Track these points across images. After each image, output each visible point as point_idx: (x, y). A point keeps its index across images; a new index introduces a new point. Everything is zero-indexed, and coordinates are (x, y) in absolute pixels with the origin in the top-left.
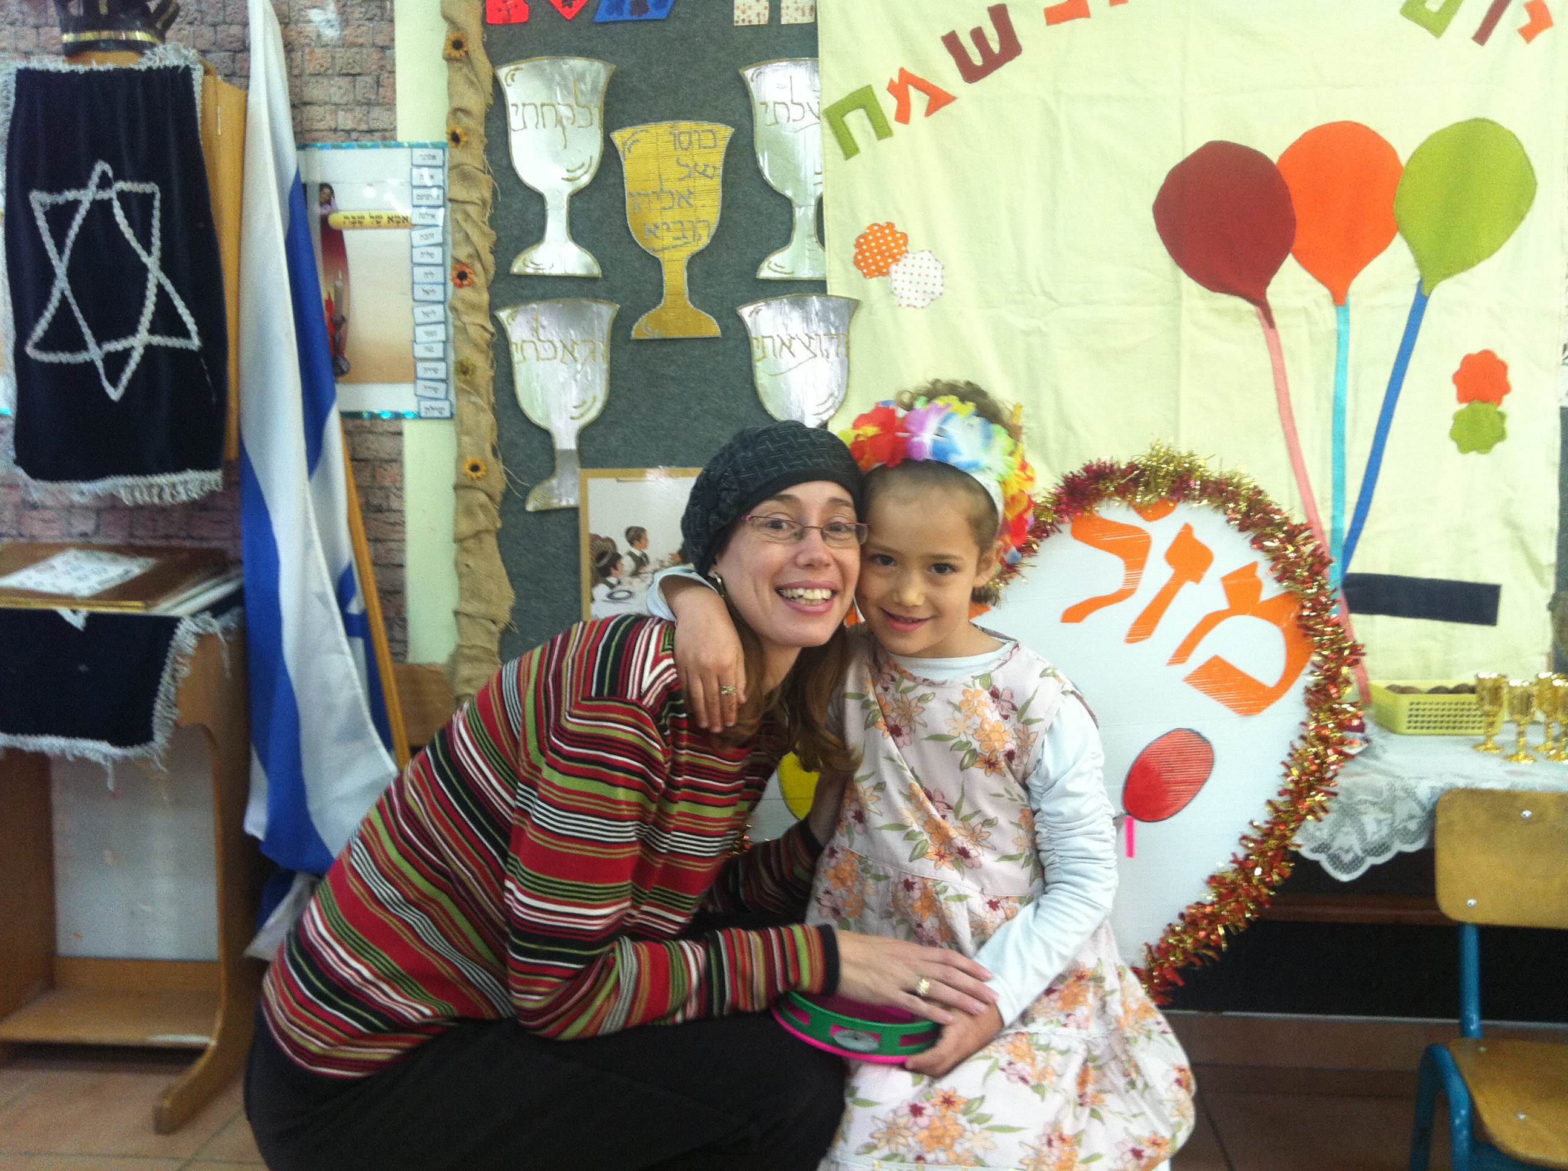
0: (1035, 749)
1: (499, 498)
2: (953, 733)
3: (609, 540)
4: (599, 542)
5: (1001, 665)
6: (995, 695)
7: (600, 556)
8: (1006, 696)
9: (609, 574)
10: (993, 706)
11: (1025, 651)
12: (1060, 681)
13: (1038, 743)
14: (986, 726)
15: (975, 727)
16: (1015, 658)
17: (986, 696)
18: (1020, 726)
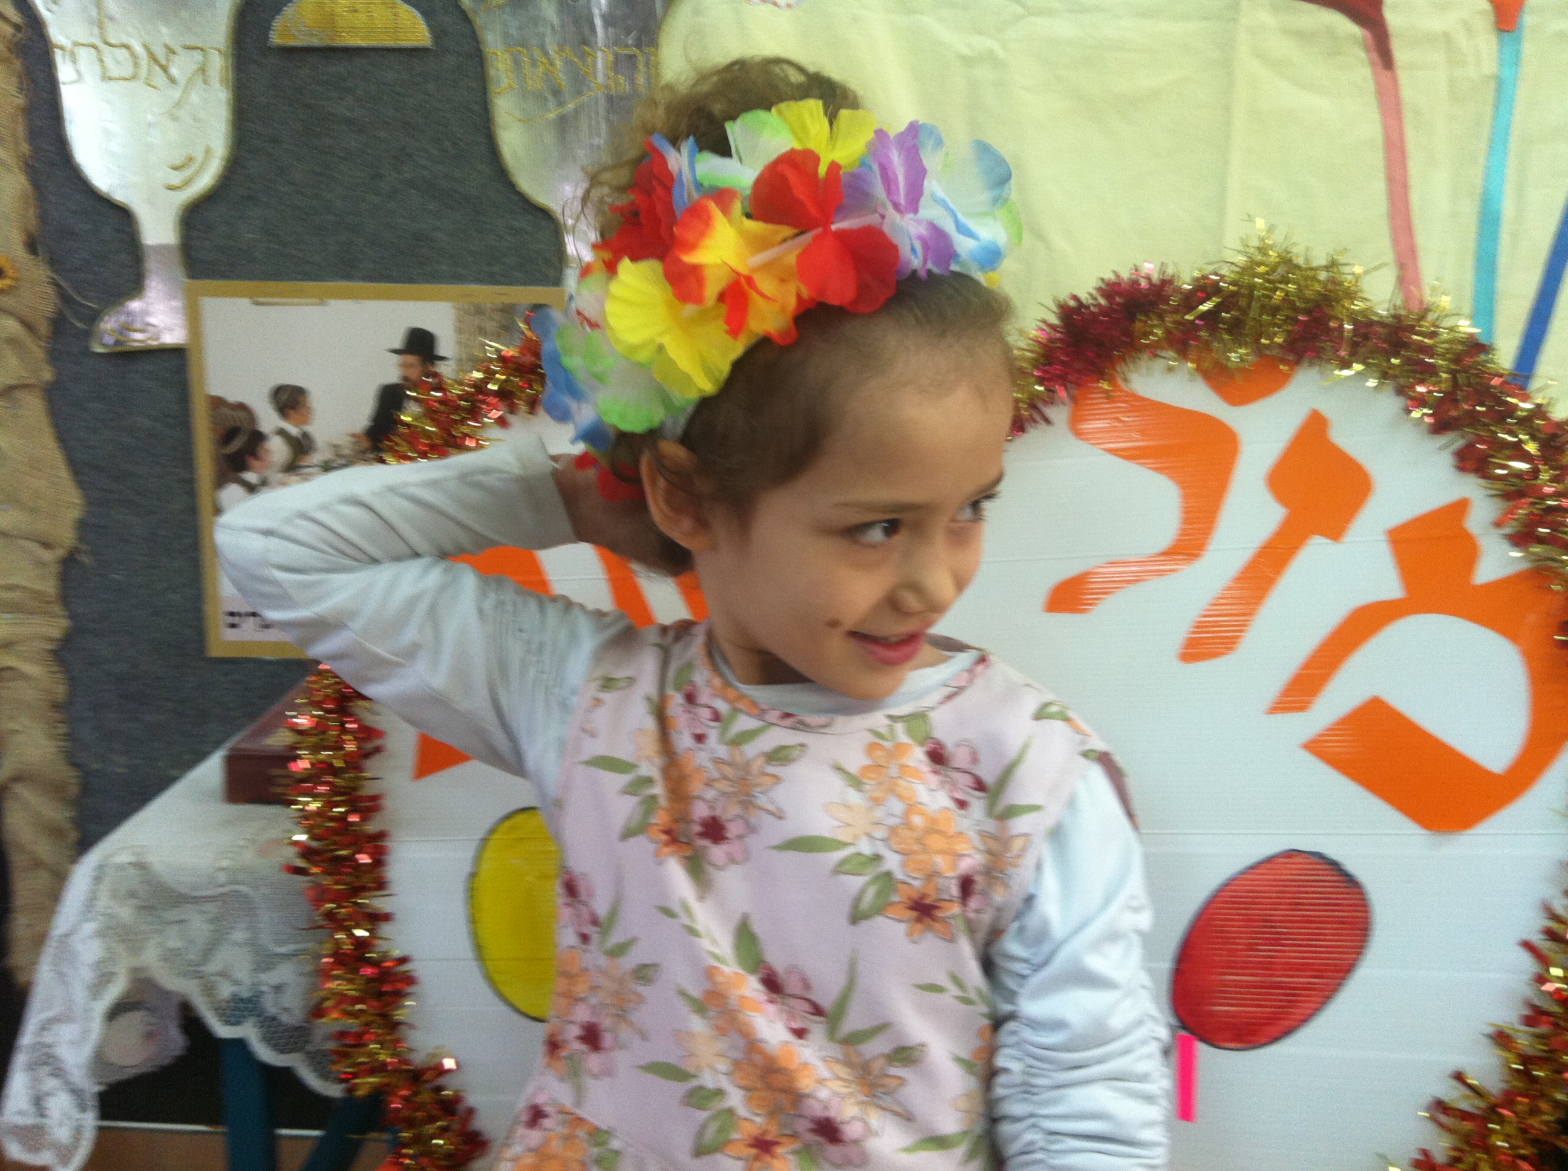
0: (1021, 876)
1: (44, 328)
2: (842, 836)
3: (242, 407)
4: (226, 411)
5: (950, 697)
6: (938, 757)
7: (228, 435)
8: (960, 758)
9: (244, 467)
10: (934, 780)
11: (1001, 670)
12: (1078, 730)
13: (1029, 860)
14: (917, 820)
15: (893, 821)
16: (979, 683)
17: (917, 756)
18: (990, 826)
